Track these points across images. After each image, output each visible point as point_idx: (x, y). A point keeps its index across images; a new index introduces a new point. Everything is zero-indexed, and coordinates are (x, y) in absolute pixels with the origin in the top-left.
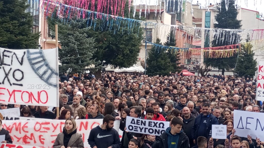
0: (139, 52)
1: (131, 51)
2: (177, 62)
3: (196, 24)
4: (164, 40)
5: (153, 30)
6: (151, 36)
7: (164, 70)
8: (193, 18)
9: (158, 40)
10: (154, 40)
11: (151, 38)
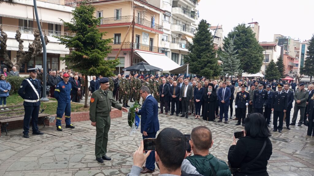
0: (261, 66)
1: (258, 66)
2: (283, 72)
3: (297, 52)
4: (276, 61)
5: (270, 55)
6: (268, 59)
7: (275, 76)
8: (295, 48)
9: (272, 60)
10: (270, 61)
11: (268, 60)
